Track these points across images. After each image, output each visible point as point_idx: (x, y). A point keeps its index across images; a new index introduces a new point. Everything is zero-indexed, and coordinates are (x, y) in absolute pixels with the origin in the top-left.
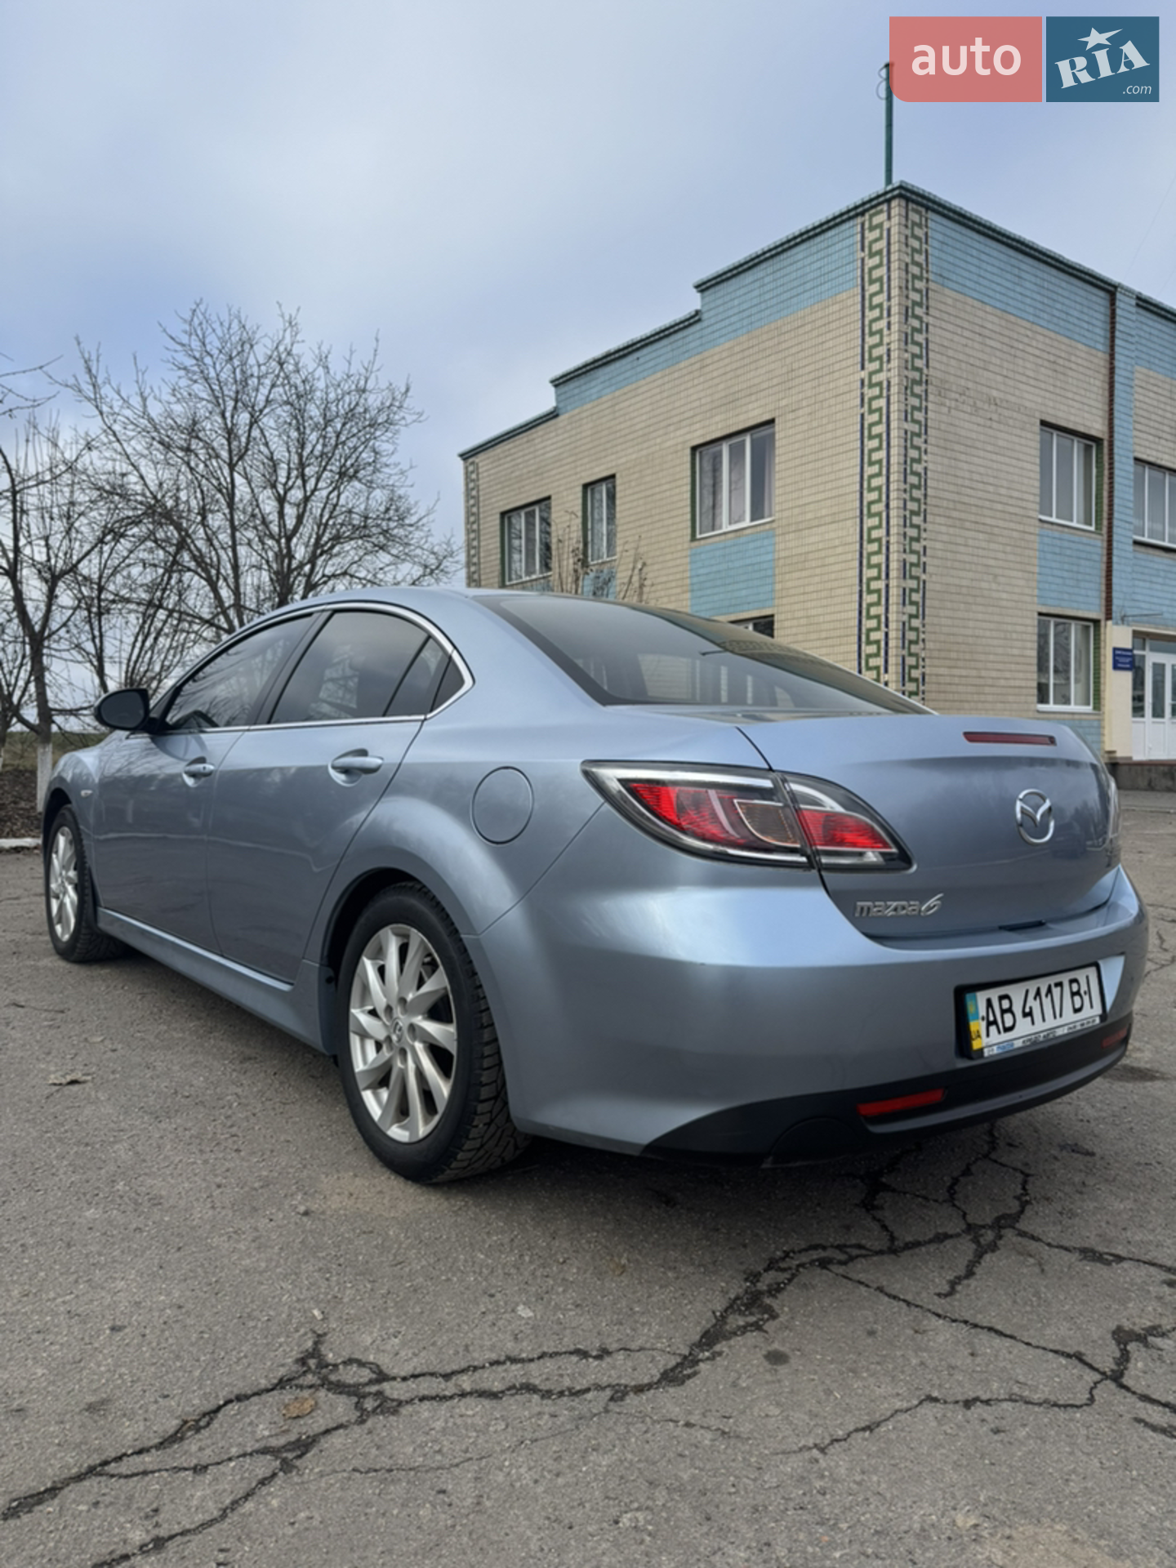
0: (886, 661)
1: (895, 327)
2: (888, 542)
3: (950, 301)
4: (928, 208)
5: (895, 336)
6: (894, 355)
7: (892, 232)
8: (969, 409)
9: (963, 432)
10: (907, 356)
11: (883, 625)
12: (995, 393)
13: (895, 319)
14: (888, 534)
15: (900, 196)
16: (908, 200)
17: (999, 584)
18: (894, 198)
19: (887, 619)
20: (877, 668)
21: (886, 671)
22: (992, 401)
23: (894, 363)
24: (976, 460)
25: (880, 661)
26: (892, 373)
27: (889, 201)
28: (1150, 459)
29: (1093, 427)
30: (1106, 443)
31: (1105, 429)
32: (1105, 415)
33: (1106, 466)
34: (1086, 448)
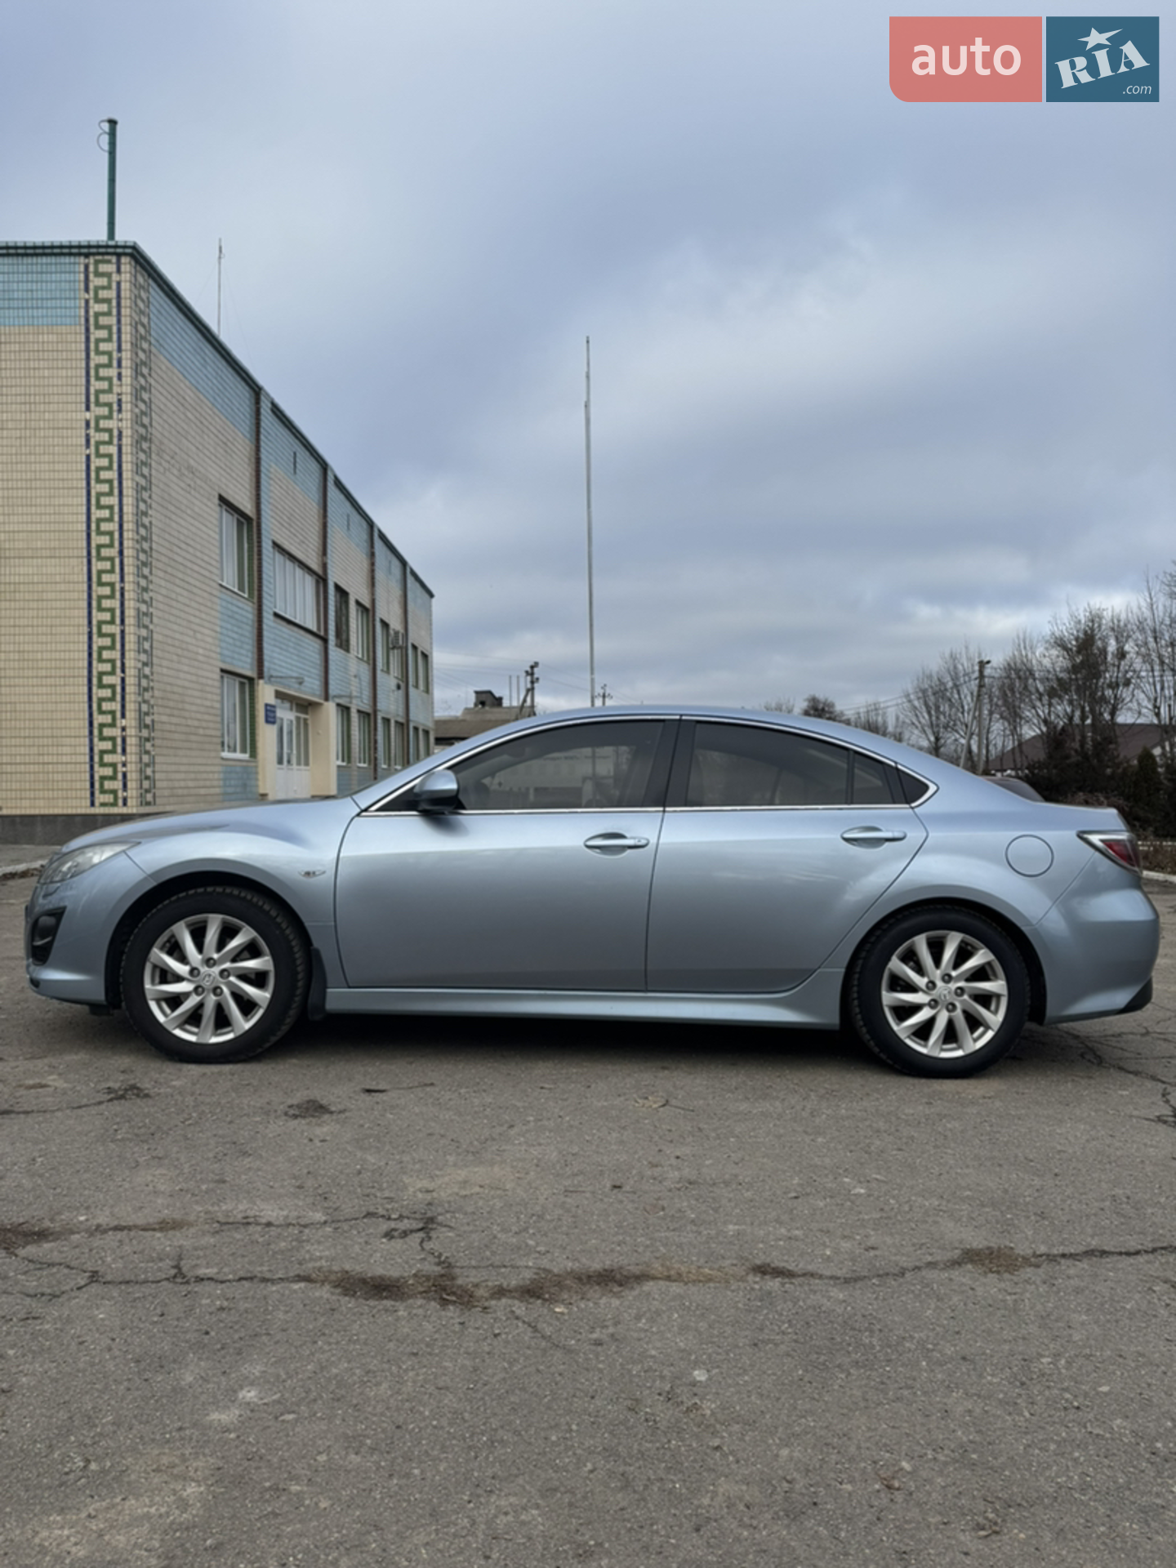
0: (123, 706)
1: (127, 380)
2: (122, 589)
3: (164, 368)
4: (150, 275)
5: (127, 389)
6: (126, 406)
7: (123, 286)
8: (176, 472)
9: (173, 494)
10: (137, 410)
11: (118, 671)
12: (192, 462)
13: (127, 372)
14: (122, 580)
15: (131, 255)
16: (137, 261)
17: (197, 639)
18: (125, 254)
19: (123, 665)
20: (113, 713)
21: (123, 716)
22: (190, 468)
23: (126, 415)
24: (182, 522)
25: (116, 706)
26: (124, 422)
27: (119, 255)
28: (279, 542)
29: (248, 507)
30: (255, 524)
31: (254, 510)
32: (254, 498)
33: (255, 544)
34: (240, 524)
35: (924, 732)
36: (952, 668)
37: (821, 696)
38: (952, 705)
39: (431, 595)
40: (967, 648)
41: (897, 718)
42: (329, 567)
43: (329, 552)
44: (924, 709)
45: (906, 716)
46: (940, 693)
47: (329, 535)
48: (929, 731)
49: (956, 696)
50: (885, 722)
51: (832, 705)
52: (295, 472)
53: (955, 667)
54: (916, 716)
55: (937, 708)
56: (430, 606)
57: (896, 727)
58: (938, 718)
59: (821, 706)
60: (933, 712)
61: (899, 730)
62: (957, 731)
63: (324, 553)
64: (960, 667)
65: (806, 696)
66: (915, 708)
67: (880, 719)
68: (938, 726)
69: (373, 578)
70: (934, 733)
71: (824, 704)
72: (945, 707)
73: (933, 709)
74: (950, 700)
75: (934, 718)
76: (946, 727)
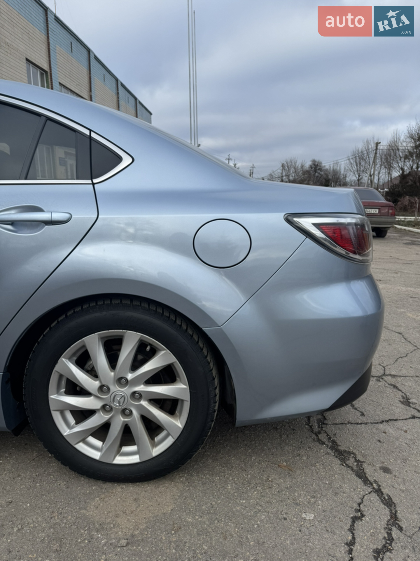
28: (61, 82)
29: (45, 67)
30: (49, 74)
31: (48, 68)
32: (48, 62)
33: (50, 83)
34: (42, 75)
35: (354, 173)
36: (367, 147)
37: (317, 159)
38: (366, 163)
39: (151, 114)
40: (373, 138)
41: (345, 169)
42: (93, 97)
43: (92, 90)
44: (355, 163)
45: (348, 167)
46: (362, 158)
47: (92, 83)
48: (356, 173)
49: (368, 158)
50: (340, 169)
51: (321, 163)
52: (72, 51)
53: (368, 147)
54: (352, 167)
55: (360, 164)
56: (151, 119)
57: (344, 171)
58: (360, 168)
59: (316, 164)
60: (358, 165)
61: (345, 173)
62: (367, 173)
63: (91, 91)
64: (370, 147)
65: (311, 159)
66: (351, 164)
67: (338, 168)
68: (360, 171)
69: (118, 104)
70: (358, 174)
71: (318, 162)
72: (363, 163)
73: (358, 164)
74: (365, 160)
75: (358, 168)
76: (363, 171)
